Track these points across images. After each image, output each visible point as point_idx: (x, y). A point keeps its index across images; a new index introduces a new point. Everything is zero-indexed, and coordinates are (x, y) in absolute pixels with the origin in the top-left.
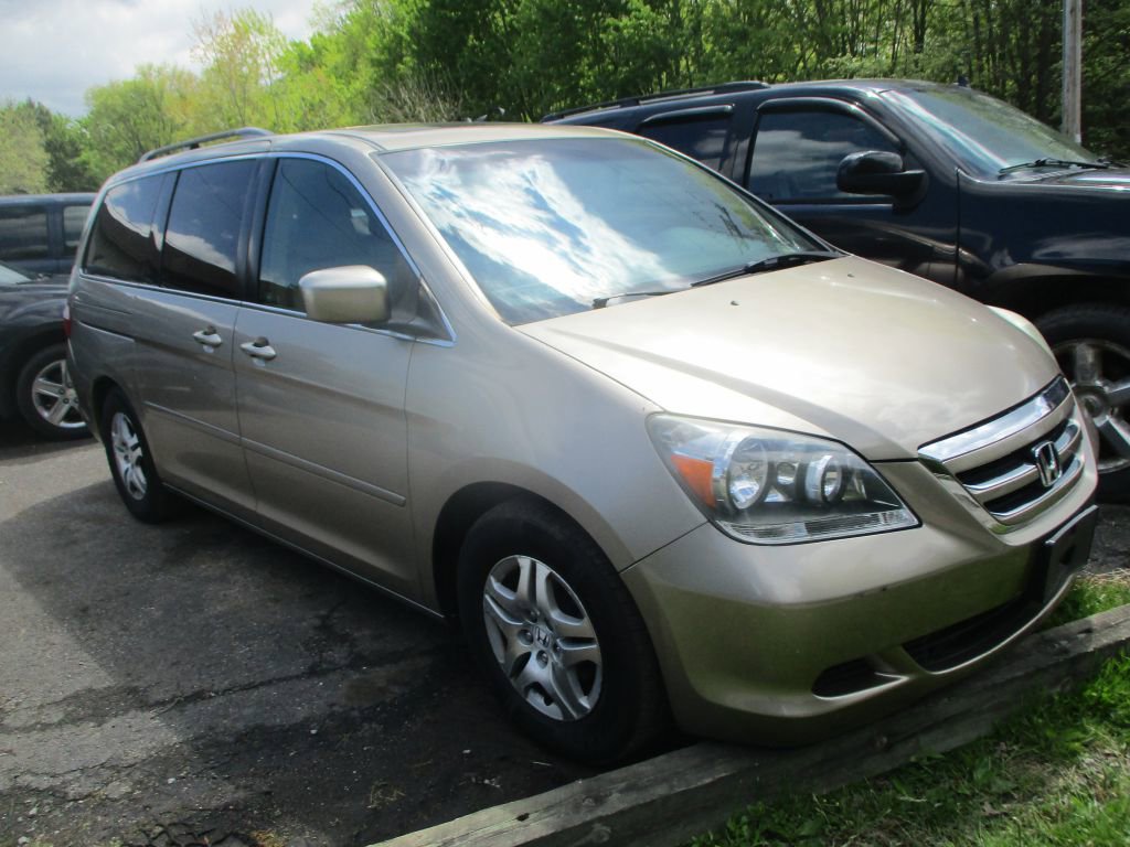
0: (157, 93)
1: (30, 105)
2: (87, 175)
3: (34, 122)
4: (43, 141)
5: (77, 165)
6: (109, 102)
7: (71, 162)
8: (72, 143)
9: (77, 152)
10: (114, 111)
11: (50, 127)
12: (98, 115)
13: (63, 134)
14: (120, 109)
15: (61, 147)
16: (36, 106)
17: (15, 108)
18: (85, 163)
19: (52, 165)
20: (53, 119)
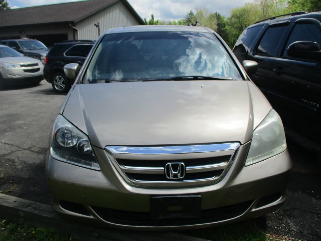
0: (249, 11)
1: (216, 14)
2: (226, 32)
3: (216, 18)
4: (217, 23)
5: (224, 30)
6: (235, 13)
7: (222, 29)
8: (224, 24)
9: (225, 26)
10: (237, 16)
11: (220, 20)
12: (233, 17)
13: (223, 21)
14: (238, 15)
15: (221, 25)
16: (218, 14)
17: (212, 14)
18: (226, 29)
19: (217, 30)
20: (221, 17)
